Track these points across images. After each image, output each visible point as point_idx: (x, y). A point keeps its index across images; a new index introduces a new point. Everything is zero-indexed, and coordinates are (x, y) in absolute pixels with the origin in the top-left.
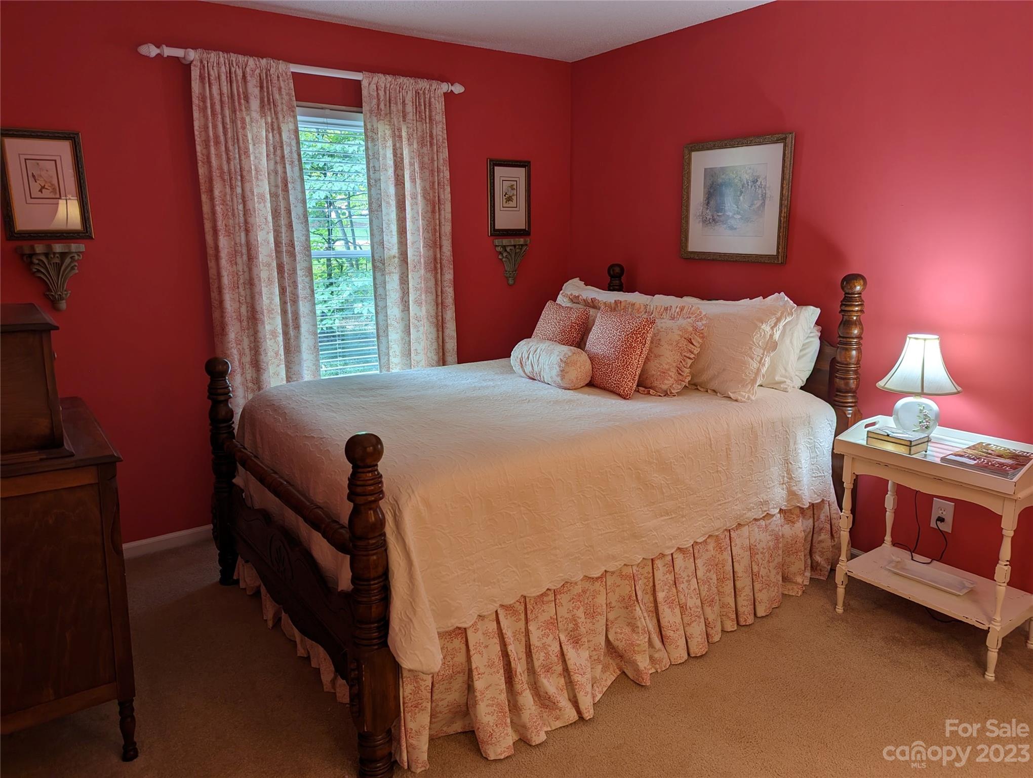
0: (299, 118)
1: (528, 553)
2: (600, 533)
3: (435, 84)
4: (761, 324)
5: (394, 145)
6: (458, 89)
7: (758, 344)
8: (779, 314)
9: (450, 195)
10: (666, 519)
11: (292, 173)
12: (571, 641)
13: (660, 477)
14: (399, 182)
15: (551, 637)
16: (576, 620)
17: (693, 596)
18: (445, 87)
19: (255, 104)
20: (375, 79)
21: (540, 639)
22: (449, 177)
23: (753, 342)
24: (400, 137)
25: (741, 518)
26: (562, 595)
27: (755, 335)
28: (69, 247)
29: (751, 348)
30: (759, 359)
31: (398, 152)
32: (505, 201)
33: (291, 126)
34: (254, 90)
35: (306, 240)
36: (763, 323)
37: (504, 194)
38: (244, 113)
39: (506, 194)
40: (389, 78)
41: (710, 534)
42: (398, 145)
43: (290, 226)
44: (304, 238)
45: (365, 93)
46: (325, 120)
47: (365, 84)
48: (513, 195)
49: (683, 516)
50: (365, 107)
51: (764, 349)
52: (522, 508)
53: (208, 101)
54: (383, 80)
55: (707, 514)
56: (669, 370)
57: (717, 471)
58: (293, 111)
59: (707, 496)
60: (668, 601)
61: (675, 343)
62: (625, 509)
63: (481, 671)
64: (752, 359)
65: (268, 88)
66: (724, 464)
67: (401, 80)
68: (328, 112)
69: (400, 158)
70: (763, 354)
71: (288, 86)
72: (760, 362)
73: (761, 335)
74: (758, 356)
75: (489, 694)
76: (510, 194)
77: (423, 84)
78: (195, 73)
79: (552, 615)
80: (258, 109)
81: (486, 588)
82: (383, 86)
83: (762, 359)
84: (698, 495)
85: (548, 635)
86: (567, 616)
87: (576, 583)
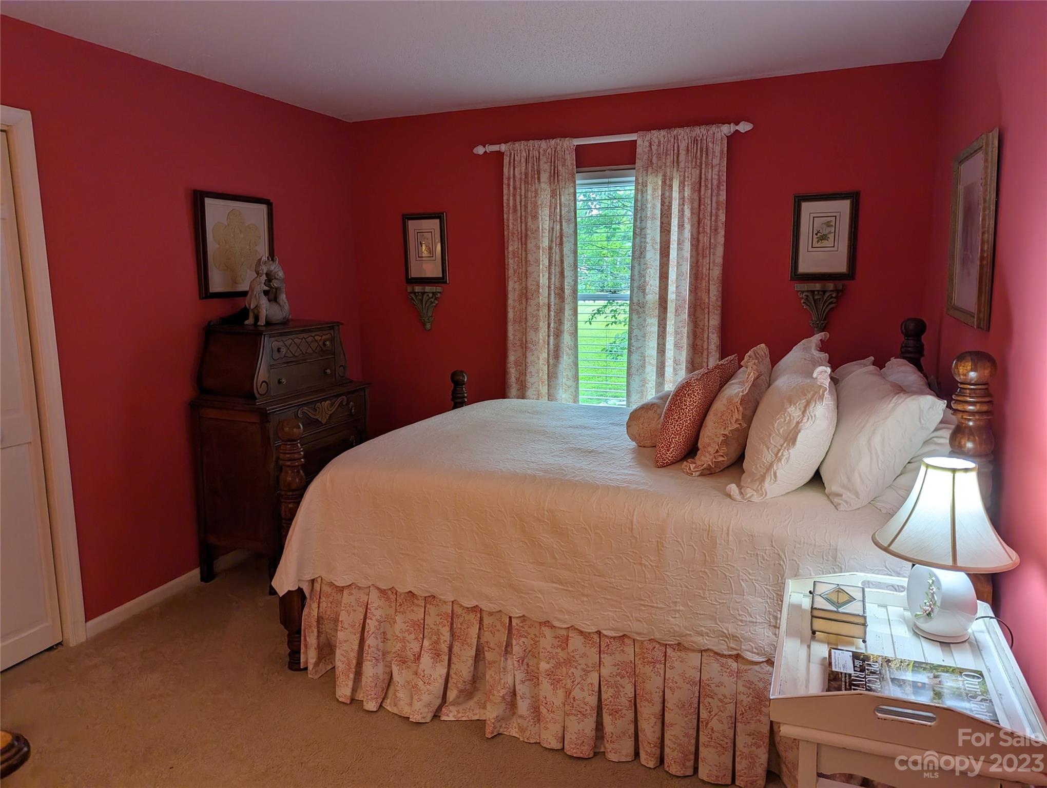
0: (577, 182)
1: (402, 554)
2: (473, 567)
3: (713, 128)
4: (788, 406)
5: (663, 195)
6: (744, 127)
7: (778, 430)
8: (809, 396)
9: (723, 239)
10: (559, 589)
11: (567, 229)
12: (434, 652)
13: (552, 540)
14: (665, 230)
15: (413, 636)
16: (439, 635)
17: (586, 689)
18: (727, 129)
19: (544, 177)
20: (648, 137)
21: (402, 631)
22: (724, 220)
23: (774, 428)
24: (671, 186)
25: (683, 638)
26: (431, 606)
27: (778, 419)
28: (424, 289)
29: (770, 435)
30: (776, 450)
31: (667, 201)
32: (815, 240)
33: (572, 190)
34: (545, 167)
35: (575, 284)
36: (791, 405)
37: (815, 232)
38: (537, 185)
39: (818, 232)
40: (663, 133)
41: (625, 633)
42: (667, 194)
43: (562, 273)
44: (573, 283)
45: (639, 150)
46: (606, 180)
47: (639, 142)
48: (830, 233)
49: (583, 595)
50: (639, 163)
51: (785, 440)
52: (401, 514)
53: (512, 180)
54: (658, 136)
55: (621, 608)
56: (709, 445)
57: (641, 564)
58: (574, 177)
59: (621, 586)
60: (553, 677)
61: (719, 414)
62: (503, 555)
63: (346, 626)
64: (768, 449)
65: (555, 162)
66: (652, 559)
67: (675, 132)
68: (607, 173)
69: (668, 206)
70: (782, 446)
71: (571, 159)
72: (776, 455)
73: (785, 420)
74: (775, 446)
75: (345, 647)
76: (825, 231)
77: (699, 131)
78: (506, 160)
79: (420, 619)
80: (547, 181)
81: (364, 565)
82: (656, 141)
83: (779, 450)
84: (608, 580)
85: (411, 633)
86: (432, 626)
87: (445, 602)
